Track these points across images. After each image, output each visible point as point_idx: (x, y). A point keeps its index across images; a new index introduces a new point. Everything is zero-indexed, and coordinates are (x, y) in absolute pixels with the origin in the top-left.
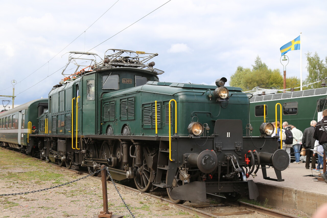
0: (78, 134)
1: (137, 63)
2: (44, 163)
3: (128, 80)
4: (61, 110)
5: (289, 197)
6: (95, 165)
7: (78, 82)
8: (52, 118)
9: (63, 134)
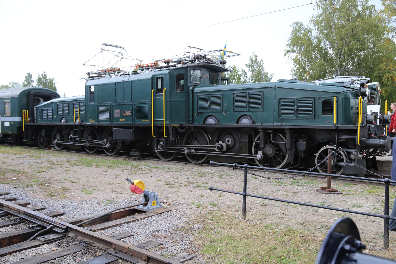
3: (206, 75)
4: (120, 101)
7: (162, 74)
8: (98, 107)
9: (127, 123)
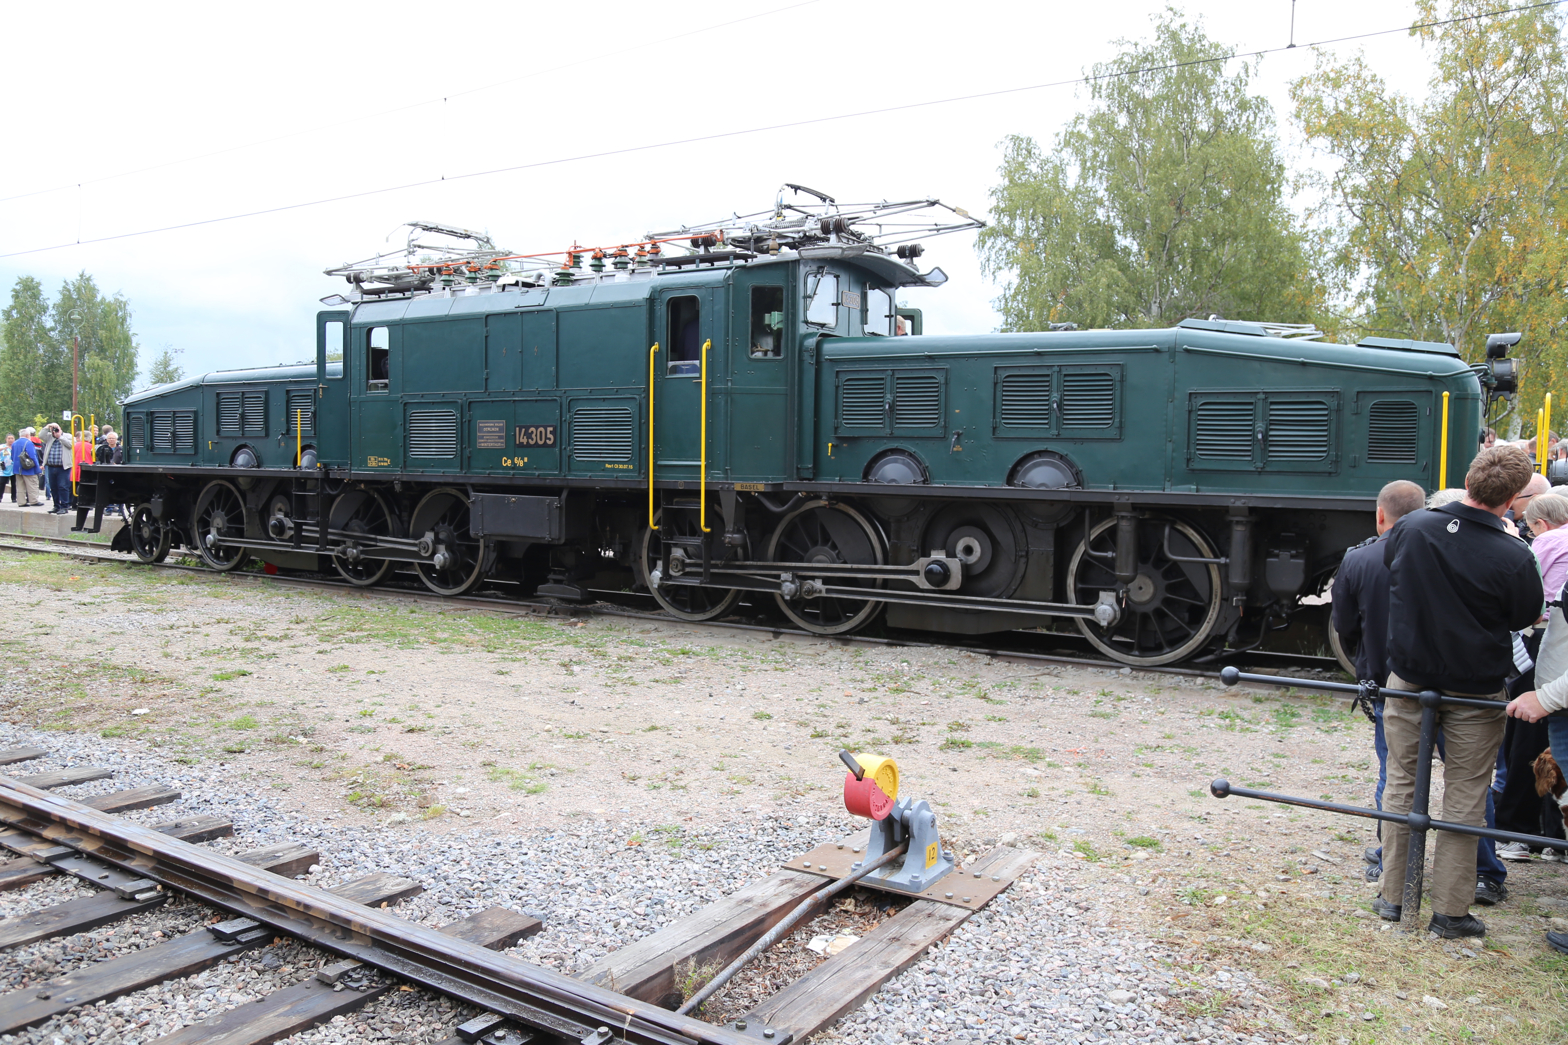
4: (504, 386)
7: (694, 287)
8: (405, 410)
9: (537, 473)
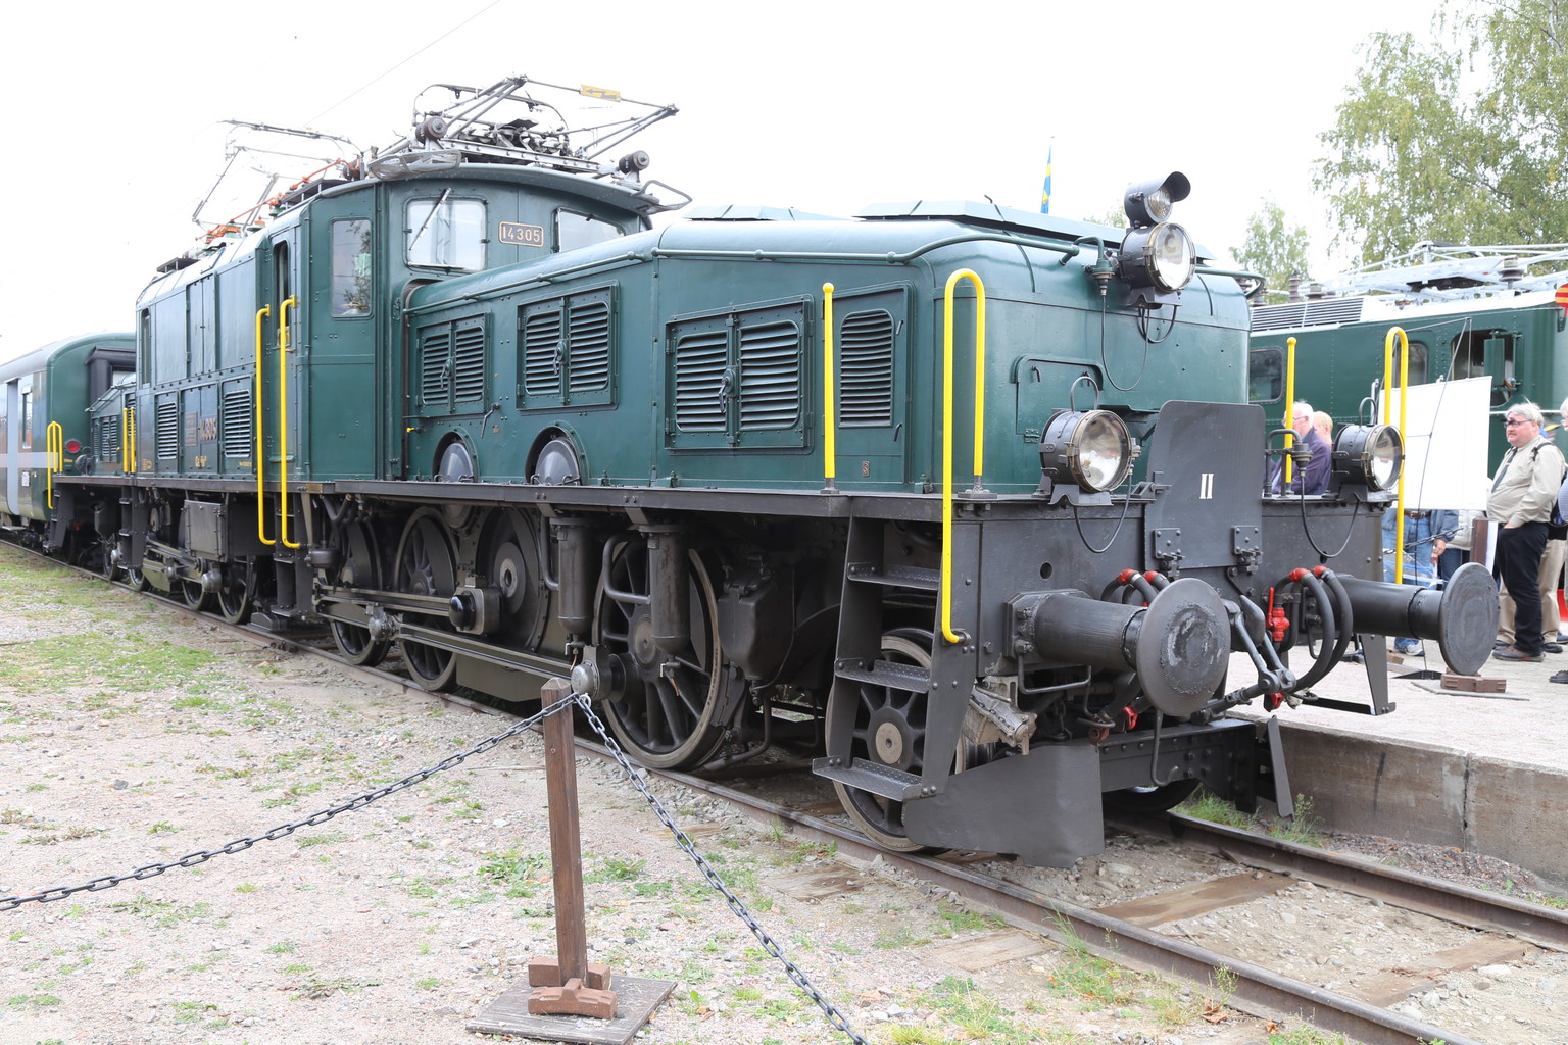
0: (288, 477)
1: (562, 154)
2: (119, 591)
3: (525, 228)
4: (197, 369)
5: (1424, 786)
6: (377, 622)
7: (285, 230)
8: (156, 405)
9: (210, 475)
